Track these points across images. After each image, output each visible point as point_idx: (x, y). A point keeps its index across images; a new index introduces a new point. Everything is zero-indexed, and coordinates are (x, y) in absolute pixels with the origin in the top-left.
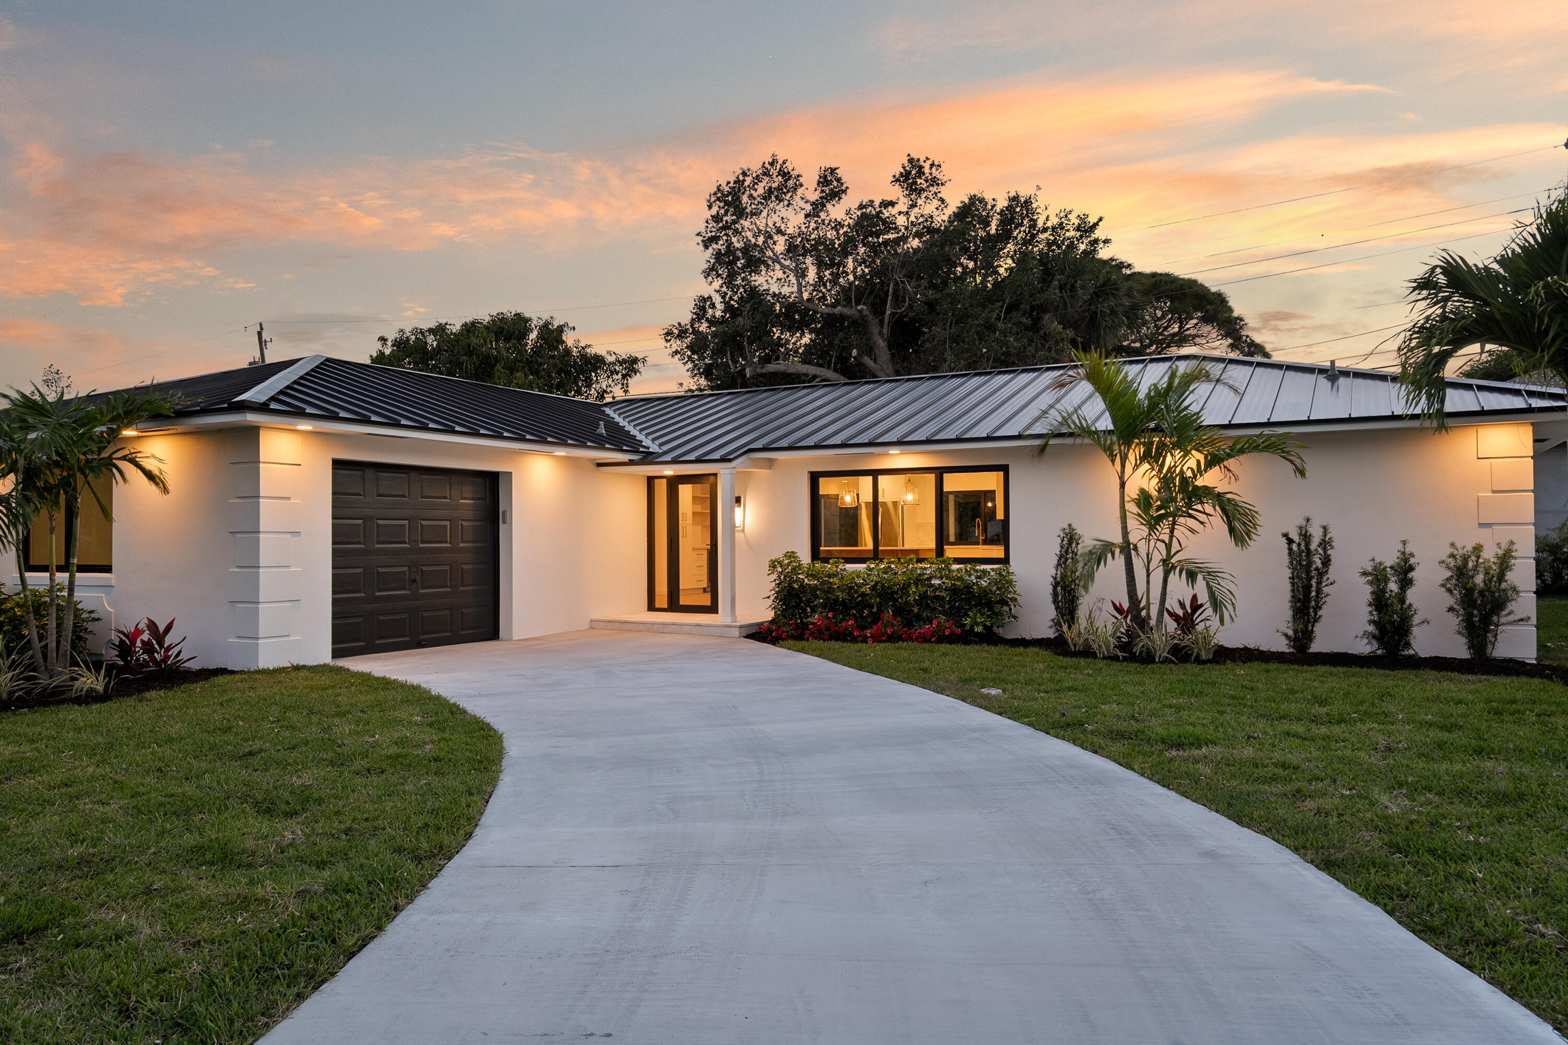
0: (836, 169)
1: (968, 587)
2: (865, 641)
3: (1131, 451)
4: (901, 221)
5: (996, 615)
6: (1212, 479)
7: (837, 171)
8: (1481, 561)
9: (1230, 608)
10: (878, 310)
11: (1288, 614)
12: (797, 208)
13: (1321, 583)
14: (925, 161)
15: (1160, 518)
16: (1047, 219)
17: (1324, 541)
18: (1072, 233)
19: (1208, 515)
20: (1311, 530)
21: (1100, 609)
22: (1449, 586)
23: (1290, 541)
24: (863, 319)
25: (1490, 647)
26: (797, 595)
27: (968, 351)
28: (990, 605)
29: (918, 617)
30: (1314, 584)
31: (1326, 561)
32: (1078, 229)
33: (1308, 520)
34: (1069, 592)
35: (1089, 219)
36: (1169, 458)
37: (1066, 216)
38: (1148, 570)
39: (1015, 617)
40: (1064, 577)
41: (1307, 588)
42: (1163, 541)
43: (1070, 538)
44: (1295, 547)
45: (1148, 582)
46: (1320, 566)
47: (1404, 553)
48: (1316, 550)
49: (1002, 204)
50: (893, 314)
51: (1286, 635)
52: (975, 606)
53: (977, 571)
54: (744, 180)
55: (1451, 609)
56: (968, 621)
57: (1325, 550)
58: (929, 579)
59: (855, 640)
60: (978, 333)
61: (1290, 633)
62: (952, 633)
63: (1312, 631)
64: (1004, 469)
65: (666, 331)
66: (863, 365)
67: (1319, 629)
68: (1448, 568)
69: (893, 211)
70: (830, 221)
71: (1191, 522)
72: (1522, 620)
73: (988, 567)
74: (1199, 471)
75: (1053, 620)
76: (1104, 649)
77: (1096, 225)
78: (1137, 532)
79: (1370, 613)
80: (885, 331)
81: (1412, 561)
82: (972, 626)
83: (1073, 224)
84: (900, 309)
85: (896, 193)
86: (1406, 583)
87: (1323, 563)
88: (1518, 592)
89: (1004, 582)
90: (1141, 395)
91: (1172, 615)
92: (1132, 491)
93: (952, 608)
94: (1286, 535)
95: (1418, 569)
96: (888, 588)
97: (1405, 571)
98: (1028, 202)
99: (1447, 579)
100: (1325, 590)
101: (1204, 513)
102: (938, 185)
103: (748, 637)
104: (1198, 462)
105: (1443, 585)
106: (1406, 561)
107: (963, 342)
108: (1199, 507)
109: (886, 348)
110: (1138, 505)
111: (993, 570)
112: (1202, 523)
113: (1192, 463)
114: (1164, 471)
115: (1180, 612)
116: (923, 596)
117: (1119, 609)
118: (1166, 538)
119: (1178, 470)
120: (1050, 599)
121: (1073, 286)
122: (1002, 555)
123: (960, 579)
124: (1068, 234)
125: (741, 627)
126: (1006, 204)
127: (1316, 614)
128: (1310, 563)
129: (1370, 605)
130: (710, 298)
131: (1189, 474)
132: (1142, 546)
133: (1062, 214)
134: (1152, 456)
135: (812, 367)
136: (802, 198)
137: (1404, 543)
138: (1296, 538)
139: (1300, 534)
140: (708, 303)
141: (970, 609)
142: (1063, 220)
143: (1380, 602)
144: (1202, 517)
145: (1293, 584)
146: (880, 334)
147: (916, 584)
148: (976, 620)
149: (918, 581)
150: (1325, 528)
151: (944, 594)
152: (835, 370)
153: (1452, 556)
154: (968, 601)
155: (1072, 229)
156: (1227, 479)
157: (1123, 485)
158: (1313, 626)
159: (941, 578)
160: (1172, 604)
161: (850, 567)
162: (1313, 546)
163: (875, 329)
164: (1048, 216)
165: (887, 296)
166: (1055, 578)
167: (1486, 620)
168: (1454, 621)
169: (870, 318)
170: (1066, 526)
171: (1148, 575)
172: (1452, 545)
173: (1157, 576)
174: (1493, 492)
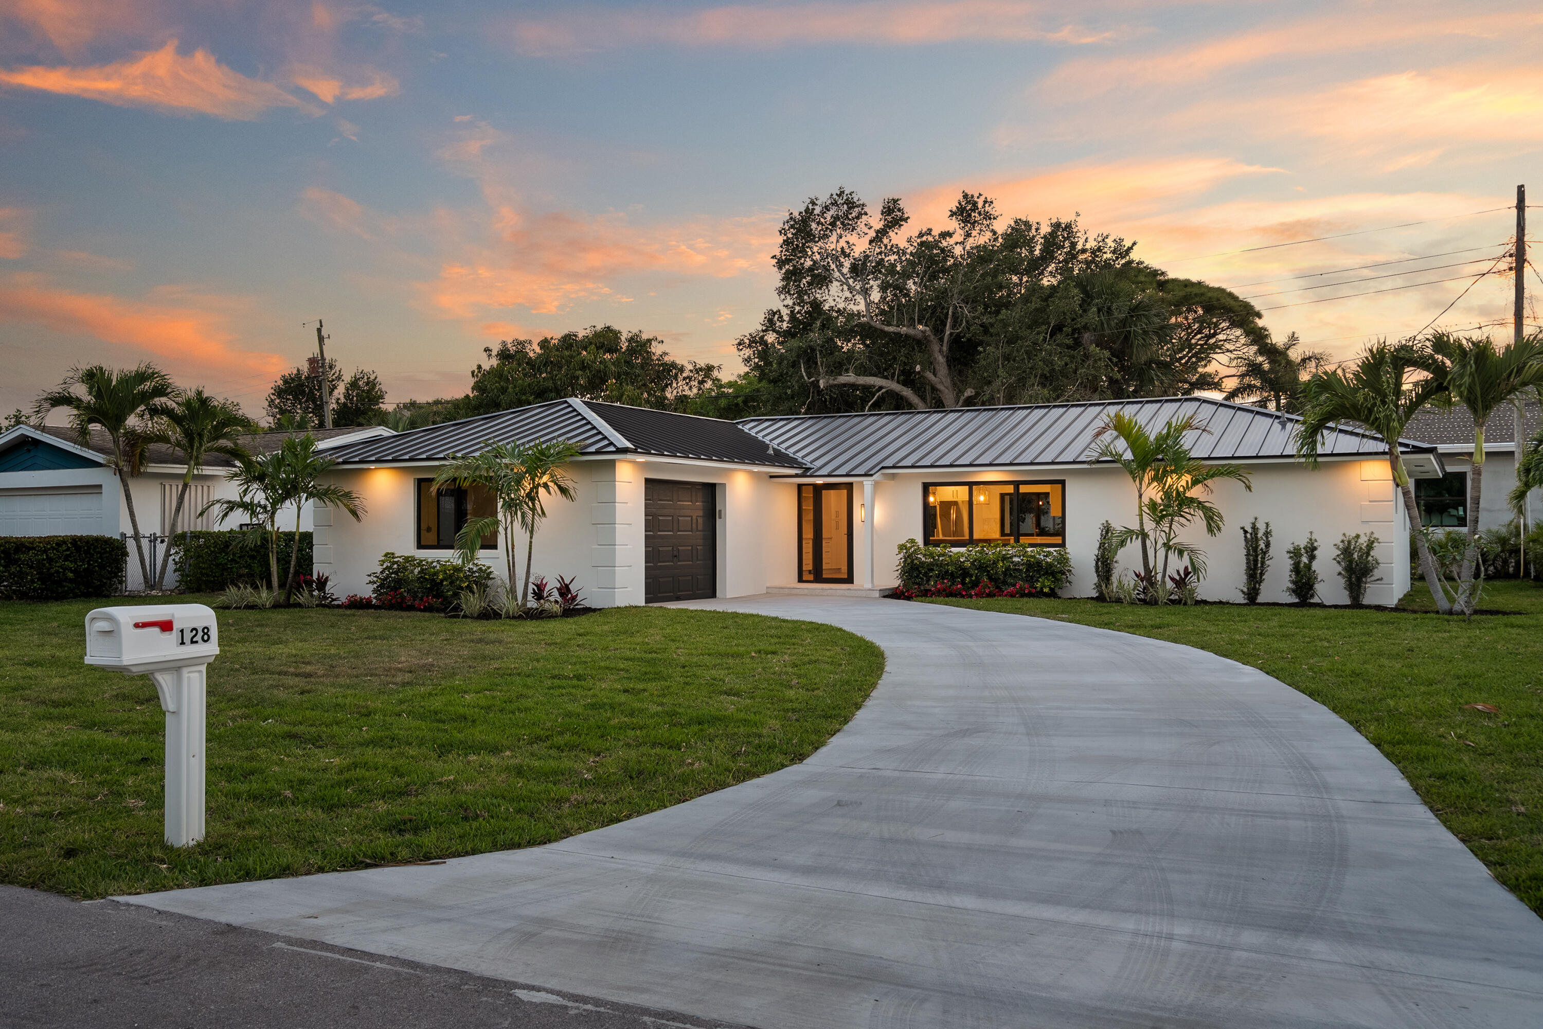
0: (898, 200)
1: (1039, 563)
2: (971, 597)
3: (1146, 474)
4: (958, 251)
5: (1057, 580)
6: (1196, 492)
7: (898, 202)
8: (1358, 544)
9: (1203, 571)
10: (938, 330)
11: (1244, 578)
12: (861, 233)
13: (1264, 558)
14: (978, 198)
15: (1163, 517)
16: (1086, 241)
17: (1266, 531)
18: (1109, 256)
19: (1192, 515)
20: (1258, 525)
21: (1126, 575)
22: (1338, 559)
23: (1246, 532)
24: (926, 339)
25: (1361, 597)
26: (917, 569)
27: (1018, 368)
28: (1053, 574)
29: (1005, 583)
30: (1260, 559)
31: (1268, 545)
32: (1114, 252)
33: (1256, 519)
34: (1106, 565)
35: (1124, 243)
36: (1169, 479)
37: (1103, 240)
38: (1155, 549)
39: (1070, 582)
40: (1103, 556)
41: (1256, 561)
42: (1164, 531)
43: (1107, 530)
44: (1249, 536)
45: (1155, 557)
46: (1264, 547)
47: (1311, 540)
48: (1261, 537)
49: (1045, 229)
50: (951, 334)
51: (1242, 591)
52: (1043, 575)
53: (1044, 552)
54: (813, 209)
55: (1340, 574)
56: (1039, 585)
57: (1267, 537)
58: (1011, 558)
59: (963, 596)
60: (1027, 352)
61: (1245, 590)
62: (1030, 592)
63: (1259, 589)
64: (1063, 483)
65: (738, 341)
66: (925, 378)
67: (1263, 587)
68: (1338, 548)
69: (951, 241)
70: (892, 246)
71: (1182, 520)
72: (1378, 580)
73: (1052, 549)
74: (1187, 488)
75: (1095, 584)
76: (1128, 598)
77: (1130, 248)
78: (1149, 525)
79: (1290, 576)
80: (945, 348)
81: (1316, 544)
82: (1042, 588)
83: (1110, 247)
84: (958, 329)
85: (953, 225)
86: (1312, 558)
87: (1266, 546)
88: (1378, 564)
89: (1063, 560)
90: (1152, 438)
91: (1172, 579)
92: (1146, 500)
93: (1028, 576)
94: (1242, 528)
95: (1319, 549)
96: (984, 563)
97: (1311, 550)
98: (1068, 227)
99: (1338, 556)
100: (1267, 563)
101: (1190, 514)
102: (990, 219)
103: (885, 597)
104: (1187, 481)
105: (1335, 559)
106: (1312, 544)
107: (1014, 360)
108: (1187, 510)
109: (945, 364)
110: (1149, 509)
111: (1055, 551)
112: (1188, 520)
113: (1183, 483)
114: (1166, 487)
115: (1177, 578)
116: (1008, 569)
117: (1138, 576)
118: (1167, 530)
119: (1175, 487)
120: (1094, 570)
121: (1109, 308)
122: (1060, 542)
123: (1034, 557)
124: (1105, 256)
125: (880, 590)
126: (1049, 230)
127: (1261, 577)
128: (1257, 547)
129: (1291, 571)
130: (779, 311)
131: (1181, 489)
132: (1152, 535)
133: (1100, 239)
134: (1158, 478)
135: (879, 379)
136: (866, 225)
137: (1311, 533)
138: (1250, 530)
139: (1252, 528)
140: (776, 316)
141: (1040, 577)
142: (1101, 244)
143: (1296, 569)
144: (1189, 517)
145: (1248, 559)
146: (940, 352)
147: (1003, 561)
148: (1045, 584)
149: (1004, 558)
150: (1267, 524)
151: (1021, 567)
152: (898, 382)
153: (1343, 541)
154: (1038, 571)
155: (1109, 252)
156: (1206, 492)
157: (1140, 496)
158: (1260, 585)
159: (1020, 557)
160: (1171, 571)
161: (955, 550)
162: (1260, 535)
163: (936, 347)
164: (1087, 238)
165: (947, 318)
166: (1097, 556)
167: (1359, 580)
168: (1342, 581)
169: (932, 337)
170: (1105, 522)
171: (1156, 553)
172: (1344, 534)
173: (1161, 553)
174: (1370, 501)
